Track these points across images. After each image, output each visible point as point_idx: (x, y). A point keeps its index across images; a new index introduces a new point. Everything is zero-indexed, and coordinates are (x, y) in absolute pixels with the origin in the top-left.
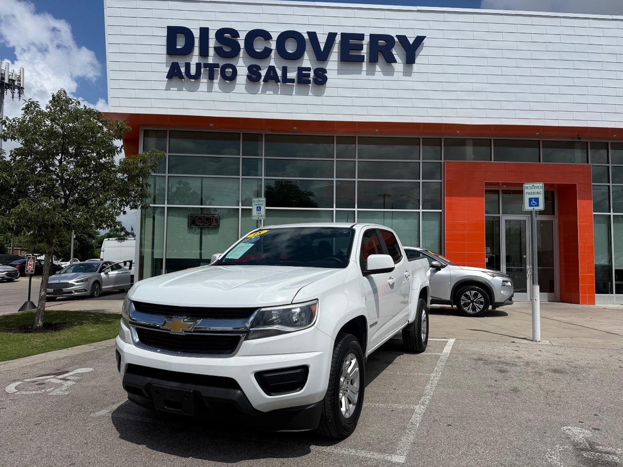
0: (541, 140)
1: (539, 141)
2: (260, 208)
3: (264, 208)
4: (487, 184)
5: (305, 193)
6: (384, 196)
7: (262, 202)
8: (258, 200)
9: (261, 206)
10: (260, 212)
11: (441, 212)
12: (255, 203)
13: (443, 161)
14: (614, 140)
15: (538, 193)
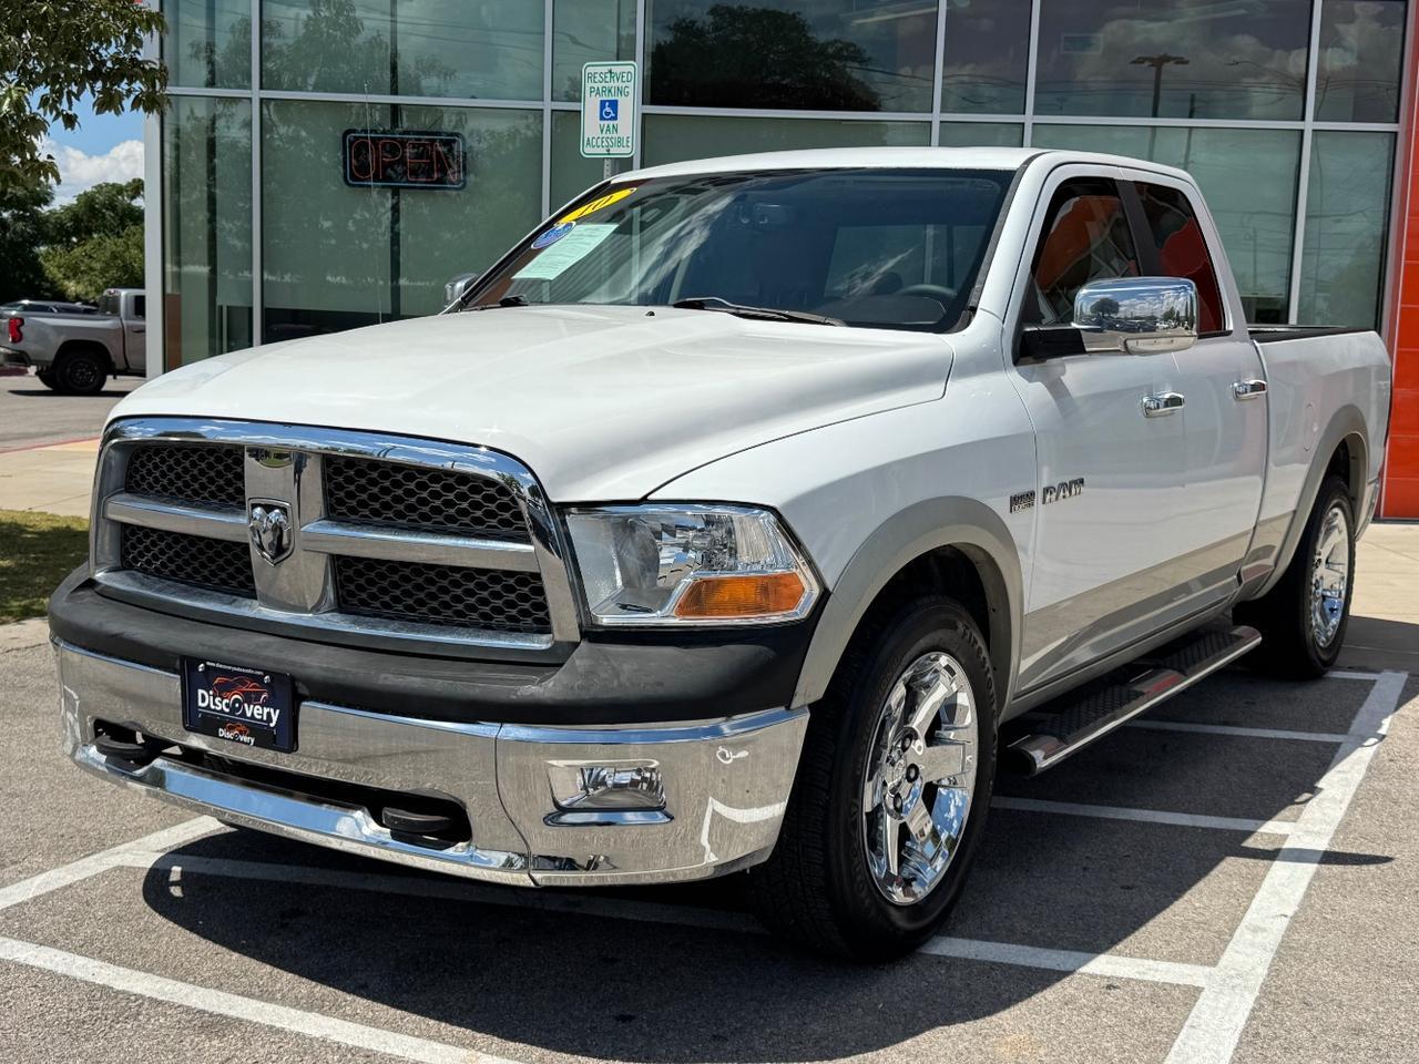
2: (614, 104)
3: (631, 108)
5: (830, 50)
6: (1159, 62)
7: (624, 79)
8: (606, 69)
9: (619, 98)
10: (615, 122)
11: (1396, 133)
12: (595, 85)
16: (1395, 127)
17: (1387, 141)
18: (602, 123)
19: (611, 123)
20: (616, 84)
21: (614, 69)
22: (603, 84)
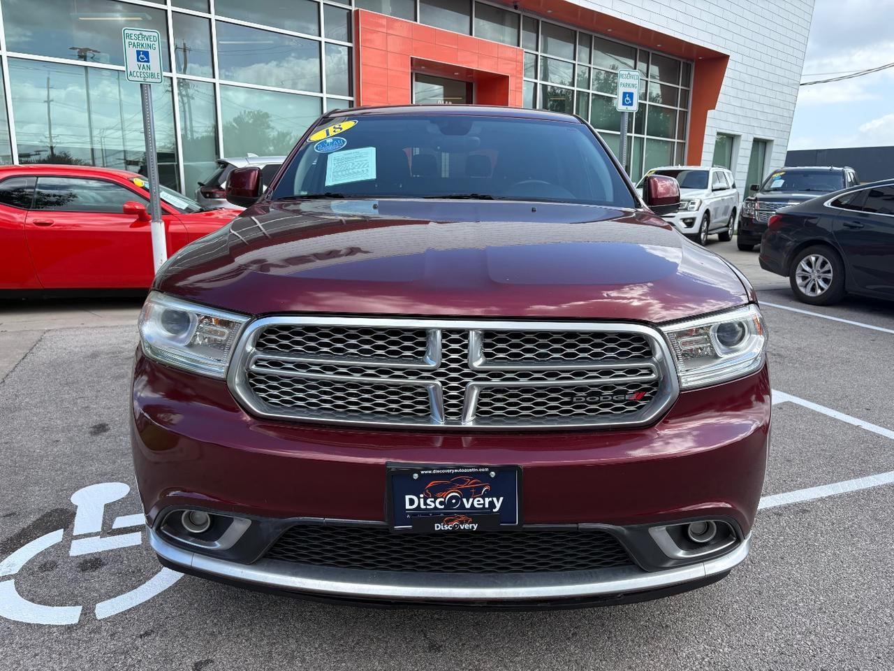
2: (146, 54)
4: (413, 60)
7: (152, 40)
8: (138, 33)
9: (149, 50)
10: (148, 64)
11: (352, 101)
12: (133, 42)
13: (353, 8)
14: (546, 17)
15: (633, 86)
16: (351, 99)
17: (348, 102)
18: (139, 63)
19: (145, 64)
20: (146, 42)
21: (144, 33)
22: (137, 41)
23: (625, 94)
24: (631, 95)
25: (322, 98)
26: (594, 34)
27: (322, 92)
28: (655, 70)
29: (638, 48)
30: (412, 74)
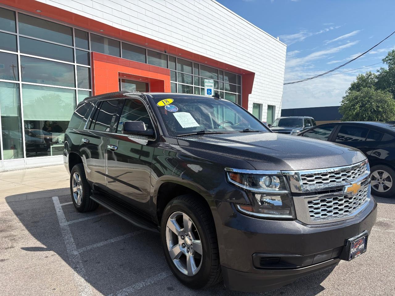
0: (147, 49)
1: (145, 49)
4: (119, 73)
13: (90, 51)
14: (179, 56)
15: (211, 86)
16: (90, 90)
23: (208, 90)
24: (210, 90)
25: (76, 90)
26: (200, 64)
27: (75, 87)
28: (226, 78)
29: (219, 69)
30: (119, 79)
